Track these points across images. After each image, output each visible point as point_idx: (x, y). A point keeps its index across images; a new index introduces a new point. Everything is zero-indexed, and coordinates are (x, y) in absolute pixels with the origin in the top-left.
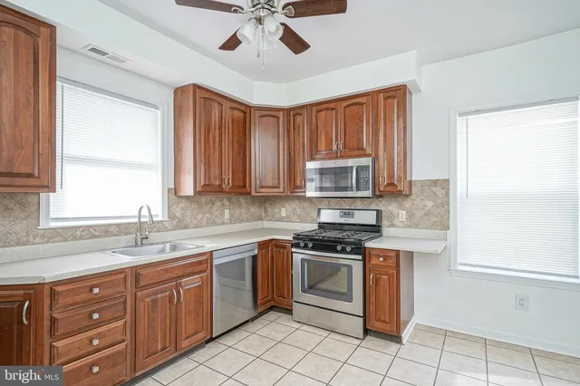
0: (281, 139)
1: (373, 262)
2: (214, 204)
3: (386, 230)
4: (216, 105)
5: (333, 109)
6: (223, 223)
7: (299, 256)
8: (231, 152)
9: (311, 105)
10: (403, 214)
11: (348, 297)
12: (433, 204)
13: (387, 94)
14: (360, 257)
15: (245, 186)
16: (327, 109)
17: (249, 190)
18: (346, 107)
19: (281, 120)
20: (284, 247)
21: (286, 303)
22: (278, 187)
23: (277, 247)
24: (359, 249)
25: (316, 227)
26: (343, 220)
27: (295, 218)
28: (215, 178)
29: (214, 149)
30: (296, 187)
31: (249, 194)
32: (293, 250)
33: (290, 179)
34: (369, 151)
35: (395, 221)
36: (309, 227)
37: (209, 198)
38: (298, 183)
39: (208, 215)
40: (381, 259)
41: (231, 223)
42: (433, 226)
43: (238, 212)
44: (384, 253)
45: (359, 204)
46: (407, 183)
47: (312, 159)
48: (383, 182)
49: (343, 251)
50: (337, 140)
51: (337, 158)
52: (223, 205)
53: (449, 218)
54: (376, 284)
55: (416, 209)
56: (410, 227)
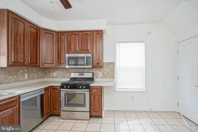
0: (55, 44)
1: (93, 91)
2: (19, 71)
3: (95, 80)
4: (22, 23)
5: (77, 35)
6: (24, 80)
7: (63, 92)
8: (29, 47)
9: (68, 32)
10: (101, 74)
11: (84, 105)
12: (110, 70)
13: (97, 32)
14: (89, 90)
15: (37, 63)
16: (75, 34)
17: (39, 65)
18: (82, 35)
19: (55, 36)
20: (57, 89)
21: (57, 112)
22: (53, 64)
23: (53, 89)
24: (88, 87)
25: (69, 79)
26: (80, 77)
27: (60, 76)
28: (20, 59)
29: (20, 45)
30: (61, 64)
31: (39, 66)
32: (61, 90)
33: (58, 60)
34: (90, 52)
35: (98, 76)
36: (66, 80)
37: (16, 68)
38: (62, 62)
39: (15, 77)
40: (96, 90)
41: (28, 80)
42: (110, 78)
43: (32, 74)
44: (97, 88)
45: (86, 70)
46: (103, 63)
47: (68, 53)
48: (95, 63)
49: (82, 88)
50: (78, 47)
51: (78, 53)
52: (24, 71)
53: (114, 75)
54: (94, 99)
55: (105, 72)
56: (103, 78)
